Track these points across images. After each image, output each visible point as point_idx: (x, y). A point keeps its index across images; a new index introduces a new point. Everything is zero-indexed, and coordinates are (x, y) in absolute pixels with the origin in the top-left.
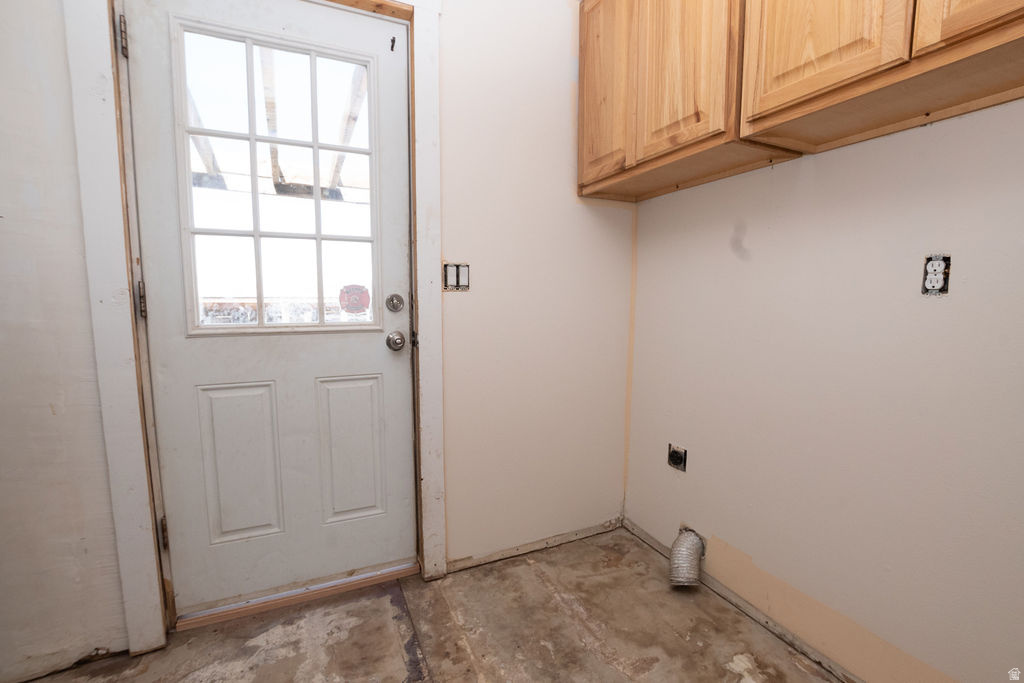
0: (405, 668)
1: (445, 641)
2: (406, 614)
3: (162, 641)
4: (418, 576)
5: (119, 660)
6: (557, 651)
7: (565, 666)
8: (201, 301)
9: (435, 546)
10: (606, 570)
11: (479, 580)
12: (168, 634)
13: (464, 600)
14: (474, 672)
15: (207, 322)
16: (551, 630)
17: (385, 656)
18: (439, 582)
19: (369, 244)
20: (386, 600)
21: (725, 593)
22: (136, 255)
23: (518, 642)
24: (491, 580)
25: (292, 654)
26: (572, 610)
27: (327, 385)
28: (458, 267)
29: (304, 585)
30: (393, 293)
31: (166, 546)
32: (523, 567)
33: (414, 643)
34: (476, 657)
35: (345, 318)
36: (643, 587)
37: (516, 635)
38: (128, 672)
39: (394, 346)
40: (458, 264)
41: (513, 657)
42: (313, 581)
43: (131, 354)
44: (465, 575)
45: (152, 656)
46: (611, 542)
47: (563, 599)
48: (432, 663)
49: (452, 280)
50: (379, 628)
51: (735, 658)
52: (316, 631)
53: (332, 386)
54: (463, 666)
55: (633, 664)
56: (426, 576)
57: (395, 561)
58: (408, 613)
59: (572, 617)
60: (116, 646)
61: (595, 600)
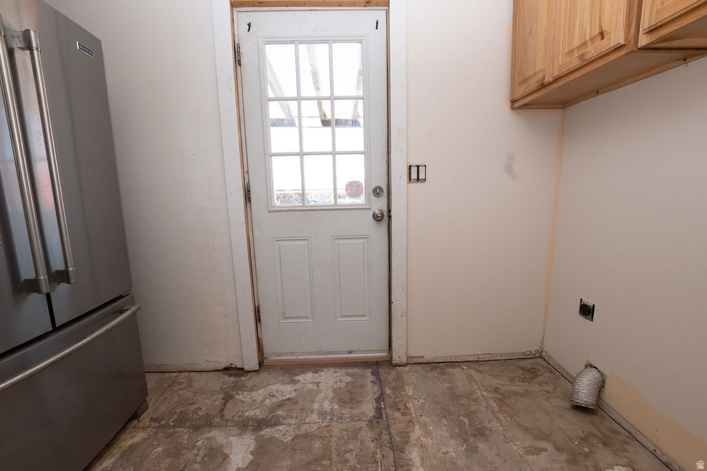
0: (372, 409)
1: (399, 402)
2: (379, 381)
3: (257, 368)
4: (388, 362)
5: (240, 372)
6: (471, 426)
7: (475, 436)
8: (275, 192)
9: (400, 345)
10: (520, 383)
11: (427, 372)
12: (260, 365)
13: (415, 381)
14: (413, 423)
15: (277, 203)
16: (469, 411)
17: (362, 401)
18: (402, 368)
19: (363, 155)
20: (369, 372)
21: (619, 420)
22: (245, 169)
23: (445, 414)
24: (435, 373)
25: (315, 388)
26: (488, 403)
27: (338, 241)
28: (418, 167)
29: (324, 354)
30: (377, 185)
31: (259, 320)
32: (459, 370)
33: (380, 398)
34: (416, 415)
35: (347, 201)
36: (548, 401)
37: (445, 409)
38: (243, 378)
39: (377, 218)
40: (418, 164)
41: (440, 421)
42: (330, 353)
43: (244, 220)
44: (419, 367)
45: (252, 373)
46: (529, 365)
47: (482, 395)
48: (389, 411)
49: (414, 176)
50: (362, 386)
51: (615, 467)
52: (329, 379)
53: (341, 242)
54: (408, 418)
55: (525, 448)
56: (394, 362)
57: (375, 350)
58: (380, 382)
59: (487, 408)
60: (239, 366)
61: (506, 401)
